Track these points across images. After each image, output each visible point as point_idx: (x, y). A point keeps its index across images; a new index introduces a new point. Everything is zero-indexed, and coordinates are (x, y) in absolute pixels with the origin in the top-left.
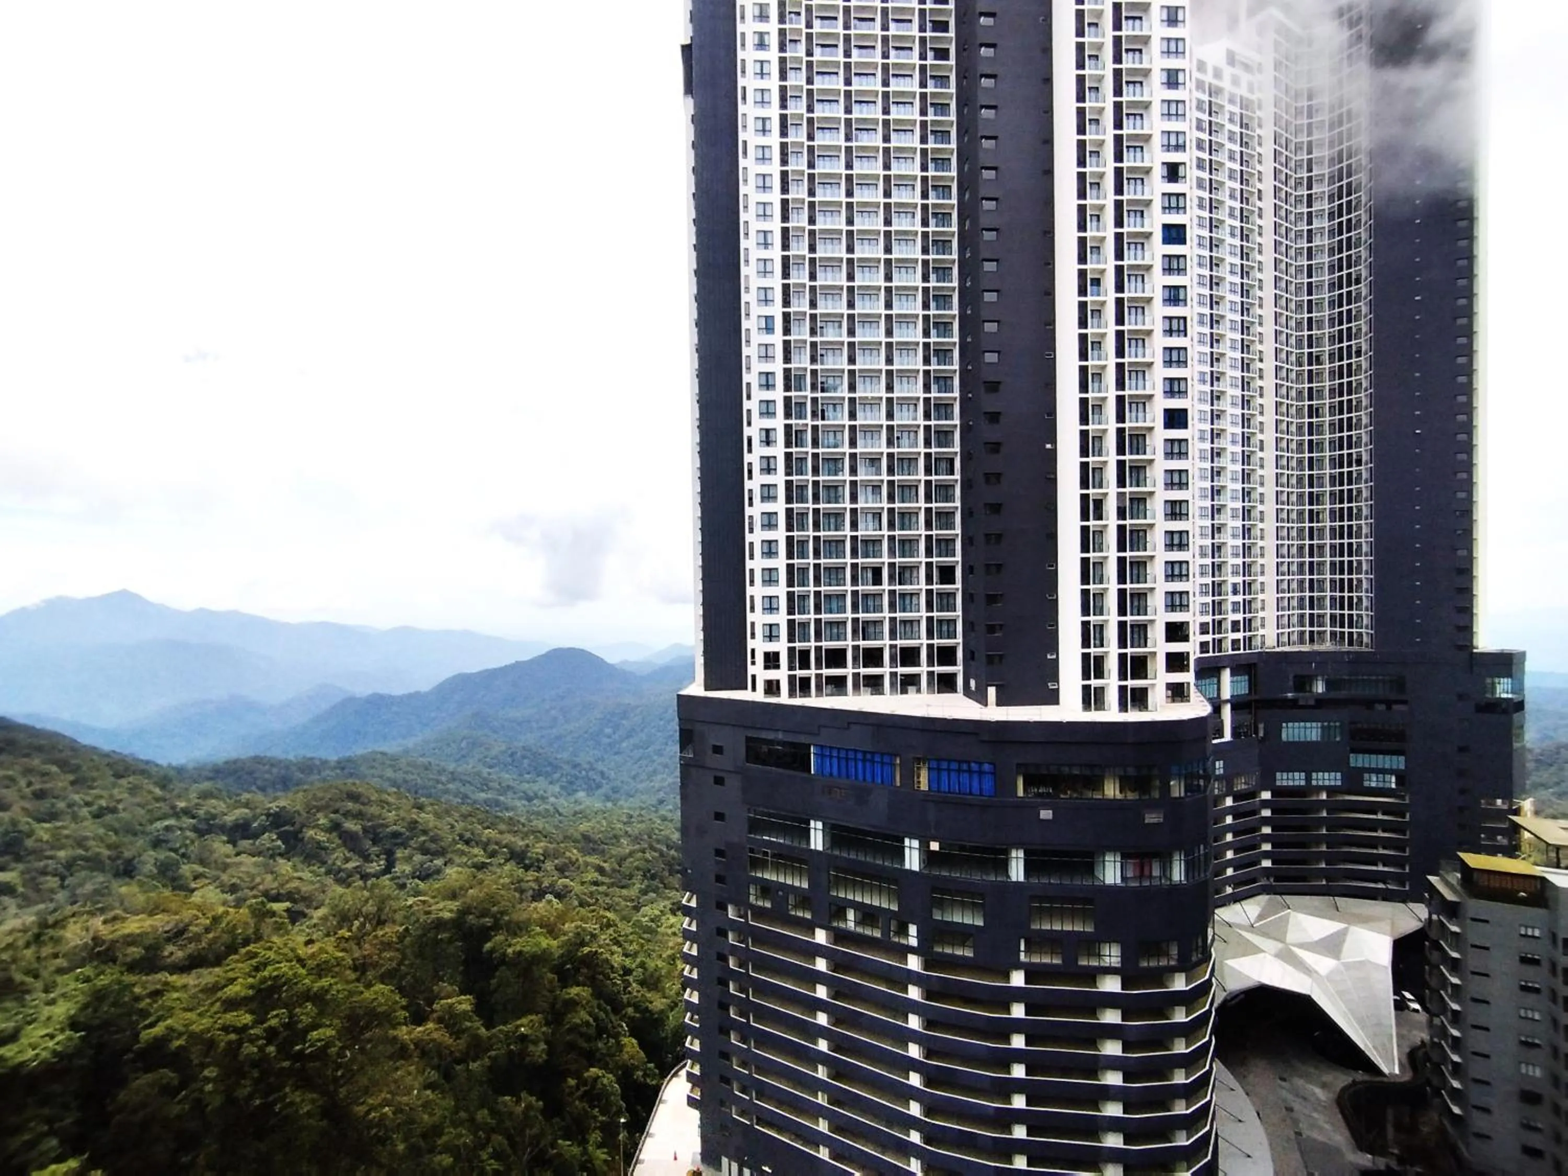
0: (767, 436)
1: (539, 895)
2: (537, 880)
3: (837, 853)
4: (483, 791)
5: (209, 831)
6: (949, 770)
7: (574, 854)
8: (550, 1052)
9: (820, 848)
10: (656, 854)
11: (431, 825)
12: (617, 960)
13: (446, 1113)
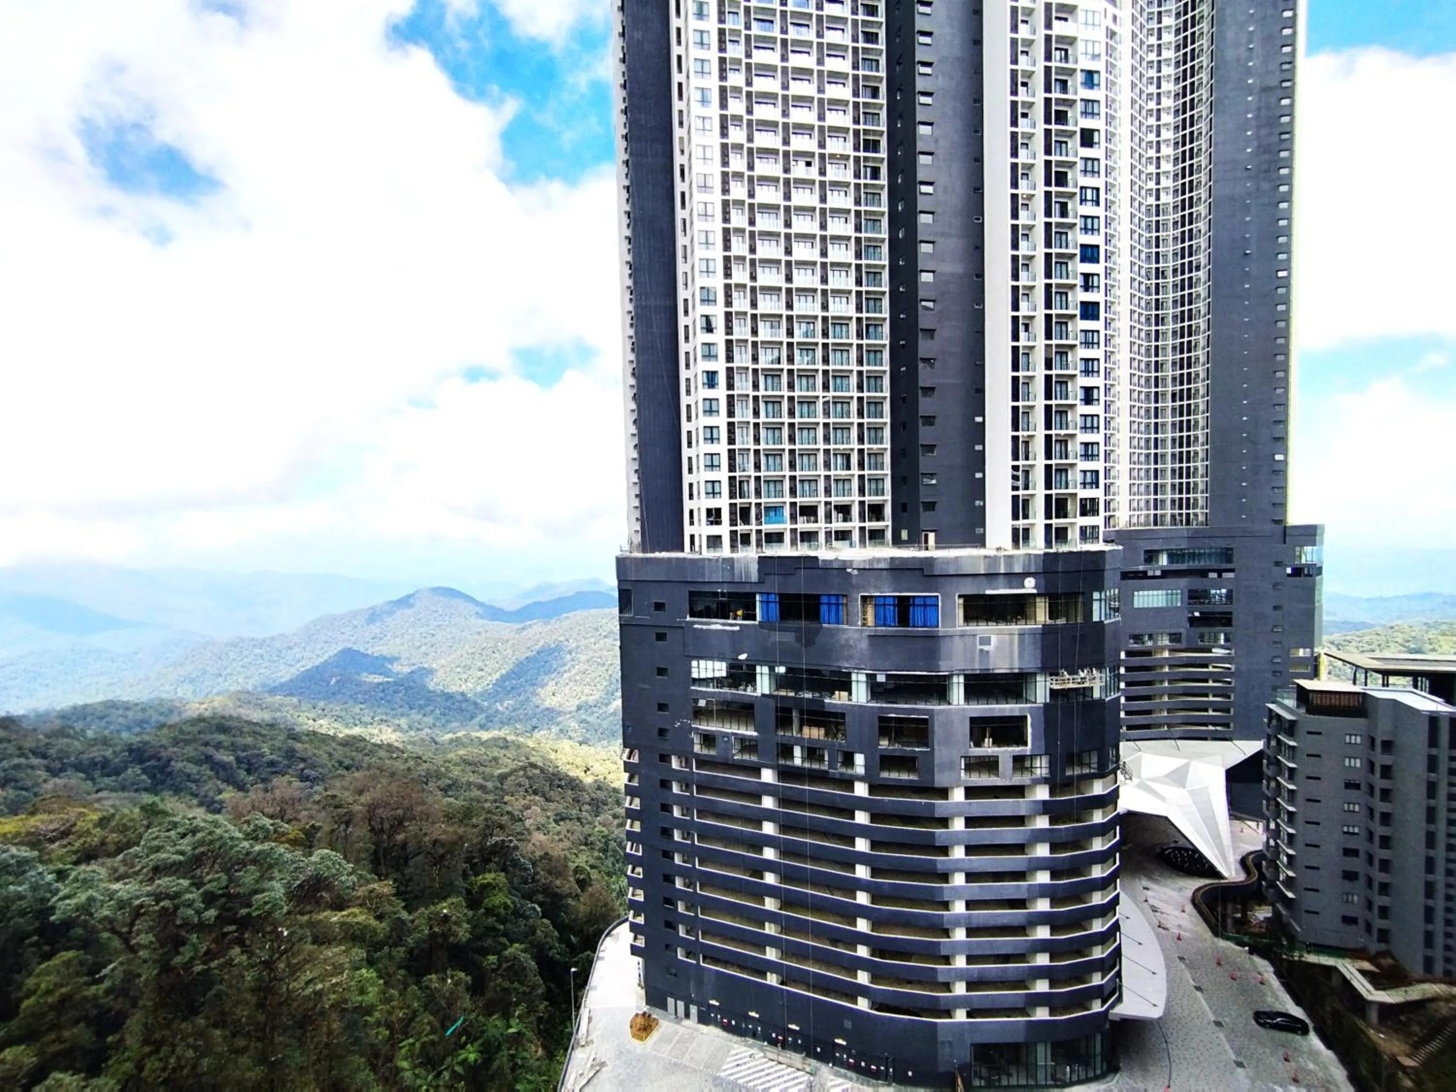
0: (706, 295)
3: (783, 693)
5: (62, 770)
7: (456, 775)
8: (474, 931)
9: (766, 692)
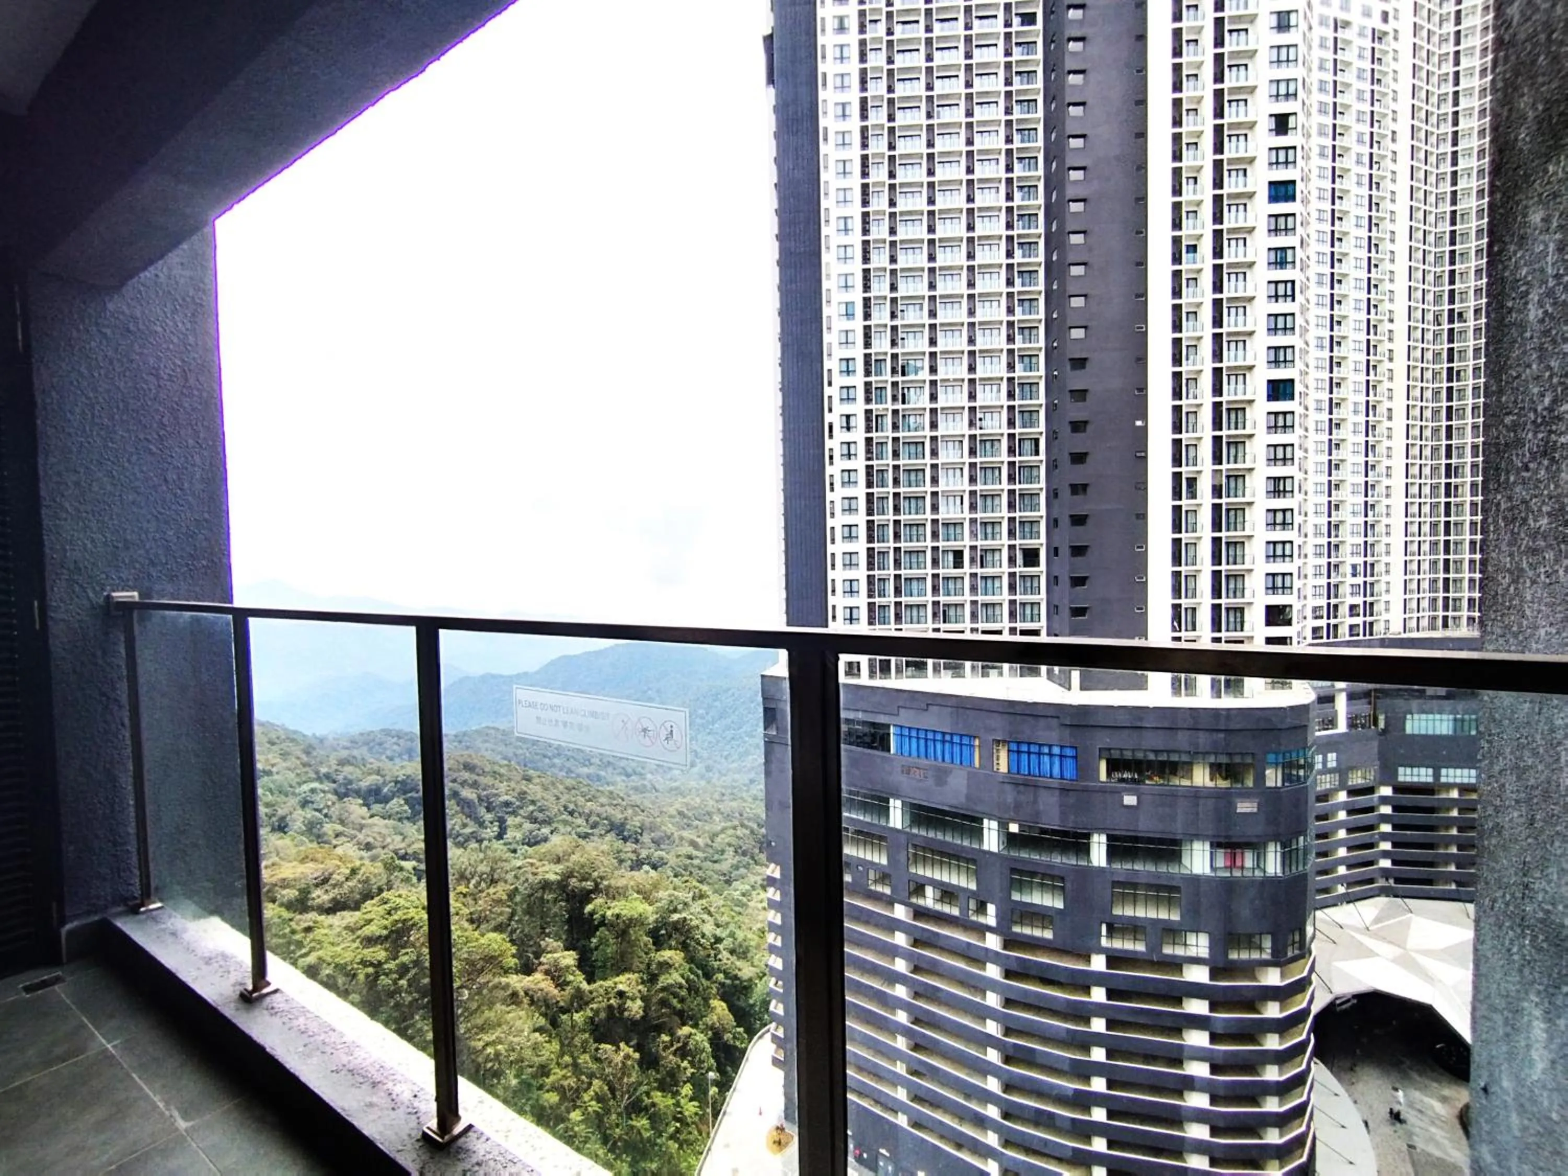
0: (848, 422)
1: (637, 865)
2: (634, 852)
3: (915, 831)
4: (585, 766)
5: (346, 795)
6: (1029, 753)
7: (670, 828)
8: (646, 1009)
9: (899, 826)
10: (748, 832)
11: (539, 797)
12: (709, 928)
13: (552, 1056)
